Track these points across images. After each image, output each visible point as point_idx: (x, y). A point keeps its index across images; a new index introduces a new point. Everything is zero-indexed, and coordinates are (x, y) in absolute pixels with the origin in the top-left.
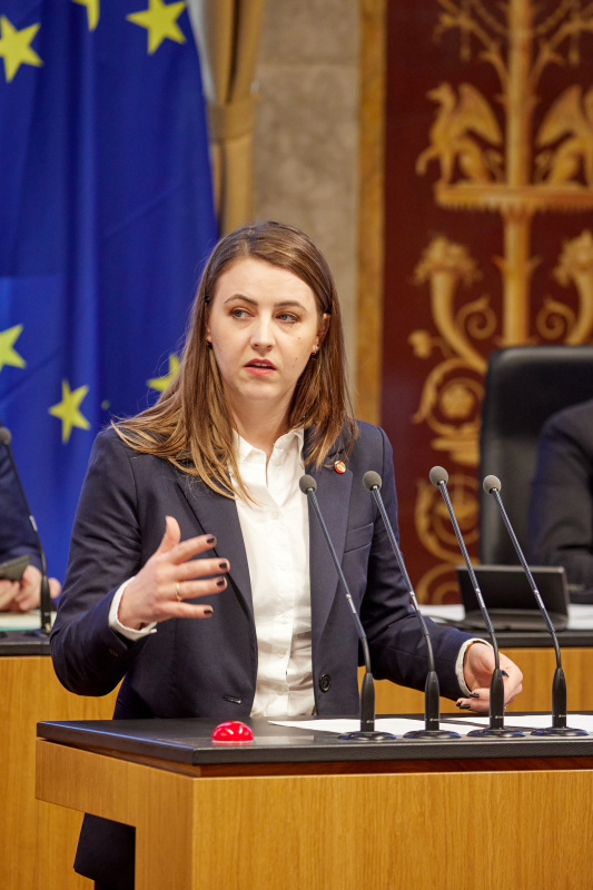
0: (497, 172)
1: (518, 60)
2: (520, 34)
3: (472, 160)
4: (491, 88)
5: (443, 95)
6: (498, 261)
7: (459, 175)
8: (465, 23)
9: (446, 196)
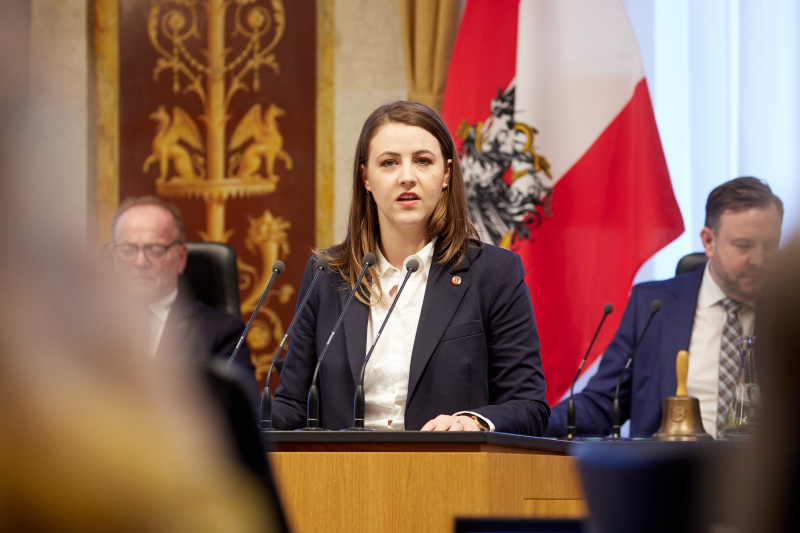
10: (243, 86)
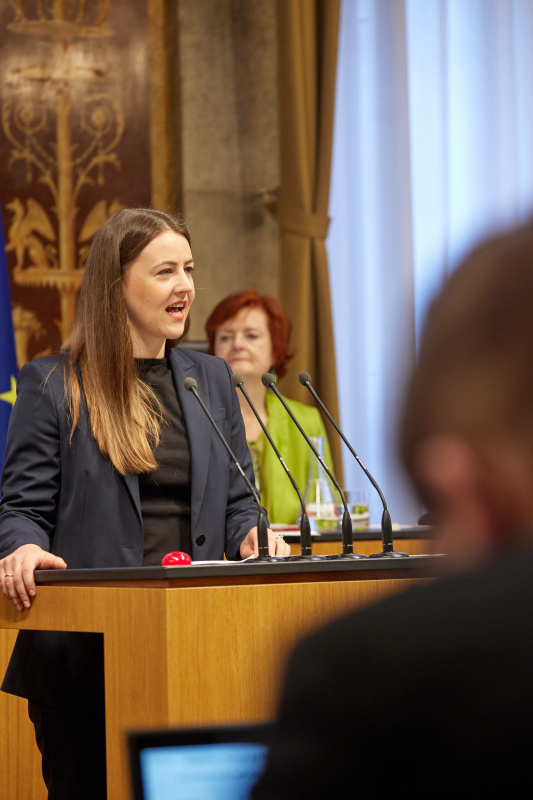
0: (54, 261)
1: (65, 182)
2: (64, 164)
3: (37, 252)
4: (48, 203)
5: (16, 206)
6: (57, 322)
7: (28, 262)
8: (28, 156)
9: (21, 277)
10: (89, 181)
